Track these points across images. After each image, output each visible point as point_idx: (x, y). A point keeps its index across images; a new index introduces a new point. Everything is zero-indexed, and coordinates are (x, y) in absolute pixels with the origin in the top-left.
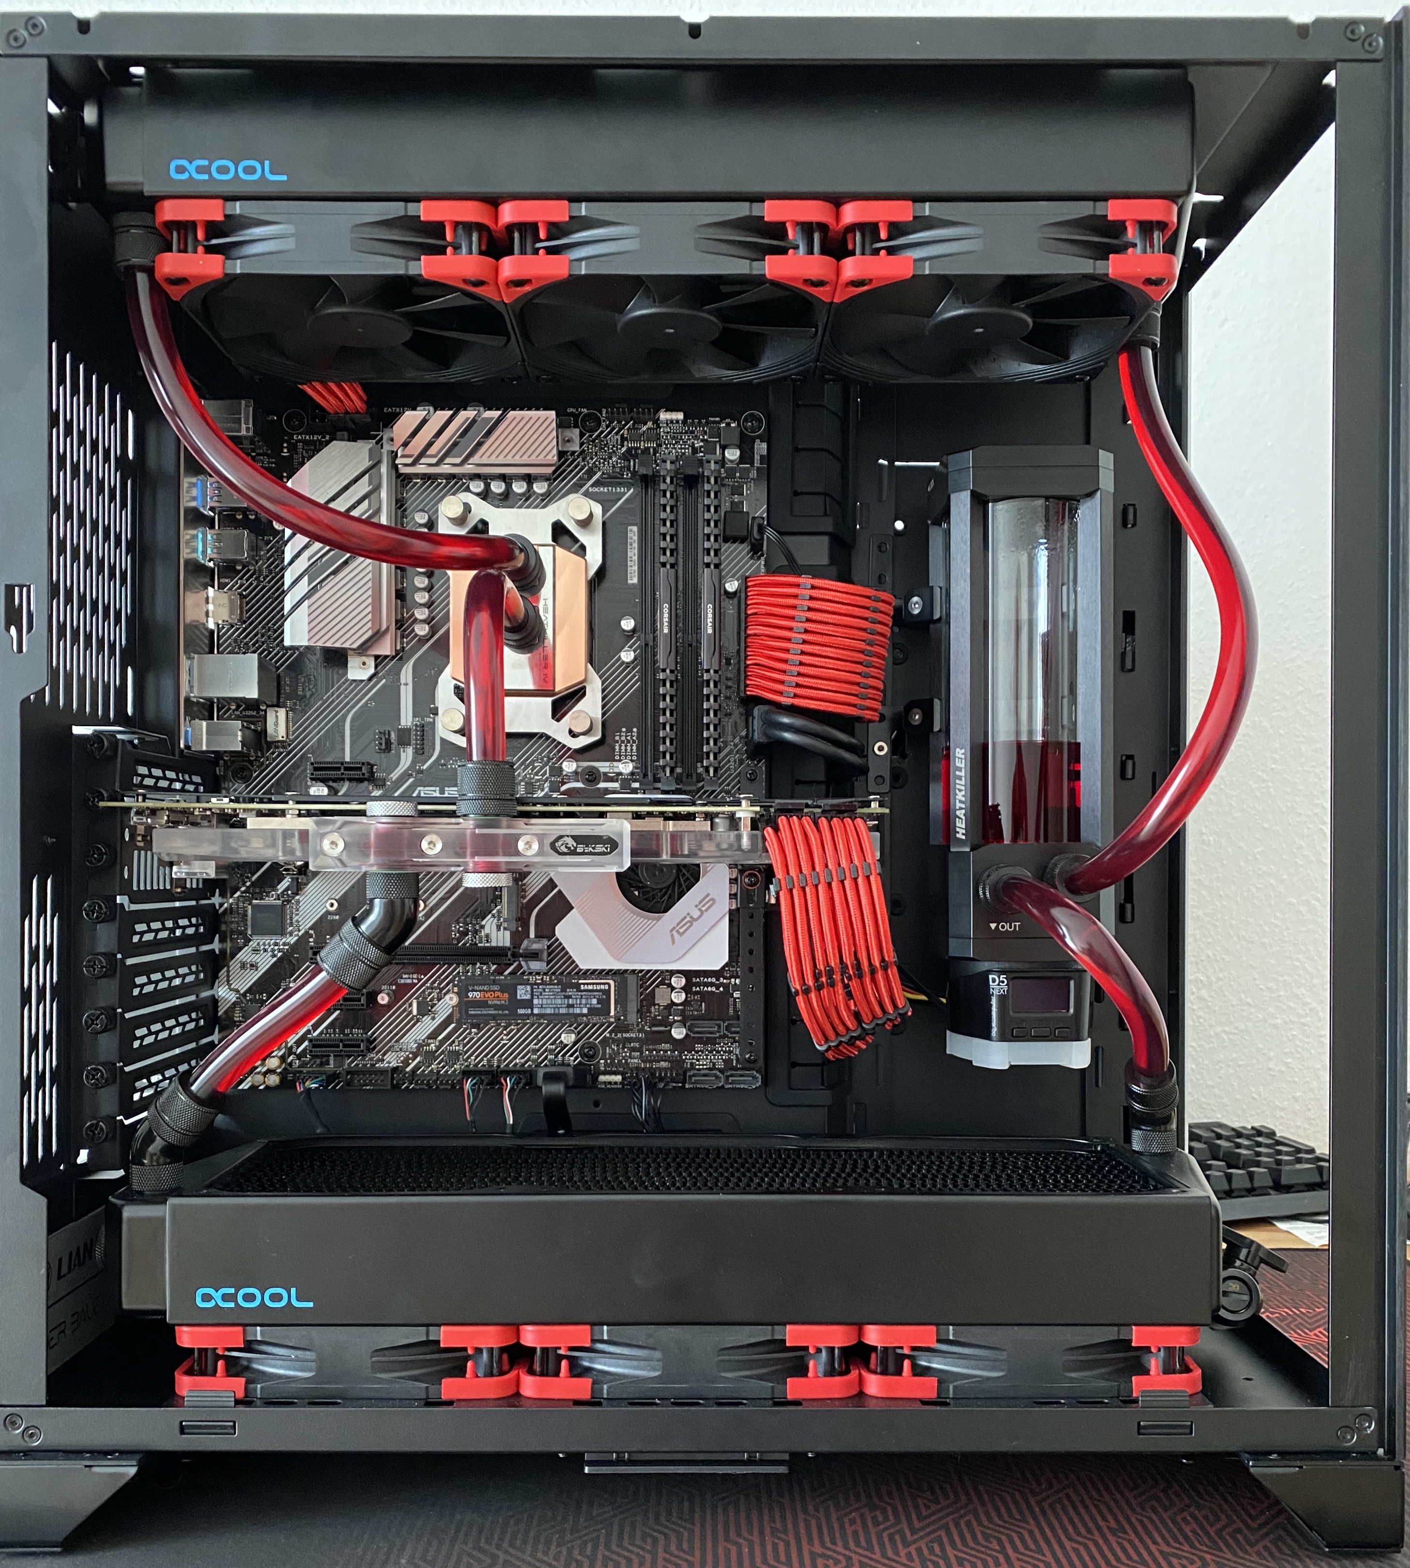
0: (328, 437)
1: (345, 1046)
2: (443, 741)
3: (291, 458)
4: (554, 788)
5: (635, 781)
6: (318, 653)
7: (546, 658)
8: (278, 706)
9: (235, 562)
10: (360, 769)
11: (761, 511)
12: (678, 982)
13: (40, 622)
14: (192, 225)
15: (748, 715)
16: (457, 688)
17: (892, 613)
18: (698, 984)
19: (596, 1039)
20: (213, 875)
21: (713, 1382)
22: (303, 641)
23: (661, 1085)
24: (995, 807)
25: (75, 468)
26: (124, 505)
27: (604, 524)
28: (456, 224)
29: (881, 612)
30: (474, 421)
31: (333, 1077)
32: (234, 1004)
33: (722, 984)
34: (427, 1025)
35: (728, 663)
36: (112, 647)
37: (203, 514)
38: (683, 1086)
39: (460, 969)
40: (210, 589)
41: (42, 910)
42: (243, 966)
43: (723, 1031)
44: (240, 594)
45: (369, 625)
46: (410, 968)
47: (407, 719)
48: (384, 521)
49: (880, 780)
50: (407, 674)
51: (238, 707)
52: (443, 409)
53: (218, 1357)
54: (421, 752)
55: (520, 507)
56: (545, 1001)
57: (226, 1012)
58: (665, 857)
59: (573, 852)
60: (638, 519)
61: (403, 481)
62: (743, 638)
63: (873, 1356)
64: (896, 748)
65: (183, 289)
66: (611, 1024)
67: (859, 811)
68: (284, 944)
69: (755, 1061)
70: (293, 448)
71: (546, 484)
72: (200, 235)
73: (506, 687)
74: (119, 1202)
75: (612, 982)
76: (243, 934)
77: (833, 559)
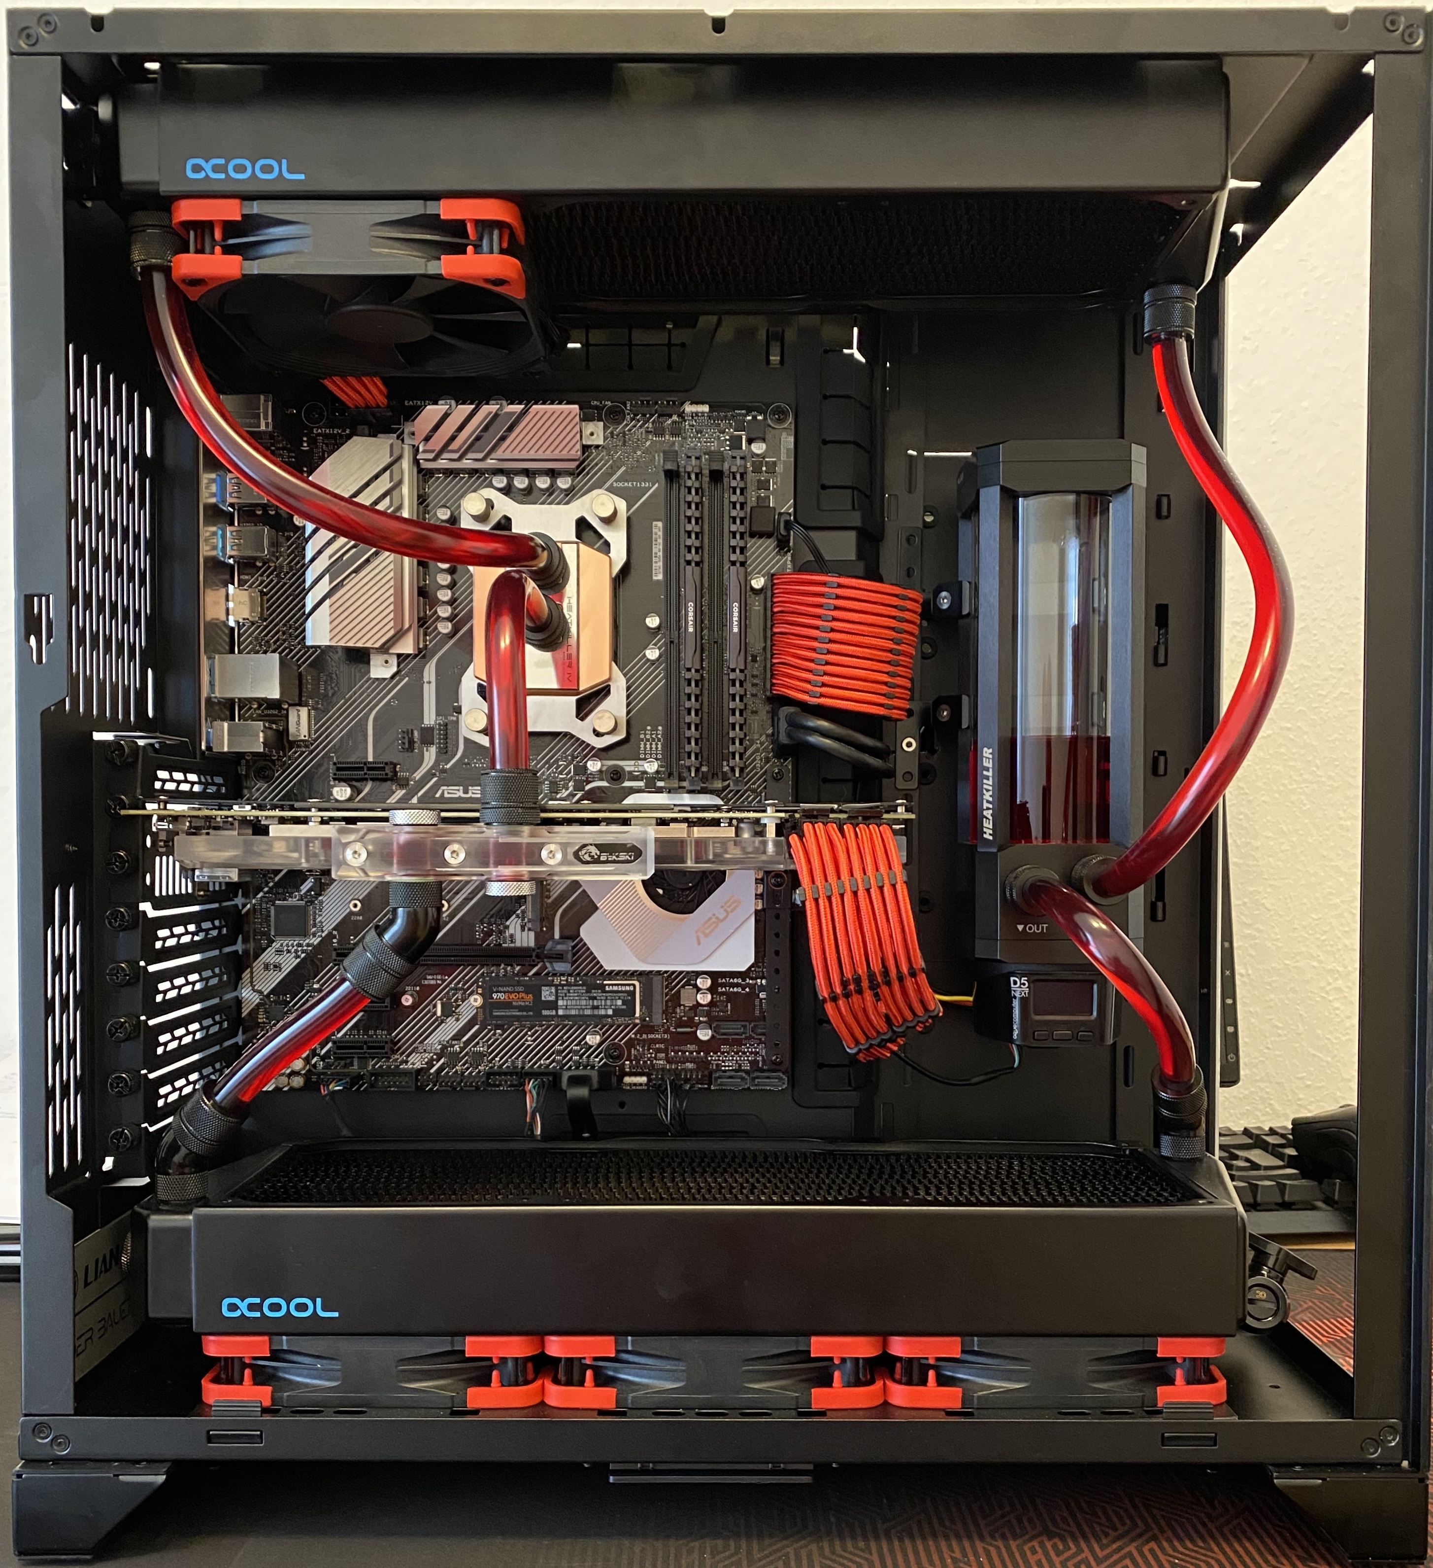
0: (348, 431)
1: (369, 1048)
2: (466, 740)
3: (310, 452)
4: (579, 787)
5: (661, 780)
6: (340, 651)
7: (570, 656)
8: (300, 705)
9: (255, 559)
10: (383, 769)
11: (788, 507)
12: (704, 983)
13: (59, 629)
14: (208, 226)
15: (774, 714)
16: (479, 685)
17: (920, 610)
18: (723, 985)
19: (621, 1040)
20: (235, 878)
21: (738, 1393)
22: (325, 642)
23: (687, 1087)
24: (1024, 805)
25: (93, 470)
26: (142, 505)
27: (629, 519)
28: (477, 222)
29: (908, 610)
30: (496, 415)
31: (357, 1079)
32: (258, 1005)
33: (748, 985)
34: (451, 1027)
35: (754, 659)
36: (132, 648)
37: (223, 511)
38: (709, 1088)
39: (484, 970)
40: (231, 587)
41: (64, 920)
42: (267, 967)
43: (749, 1032)
44: (261, 592)
45: (392, 624)
46: (433, 970)
47: (430, 718)
48: (405, 514)
49: (908, 776)
50: (430, 672)
51: (260, 706)
52: (463, 403)
53: (245, 1366)
54: (445, 752)
55: (542, 503)
56: (569, 1003)
57: (250, 1014)
58: (690, 864)
59: (596, 861)
60: (662, 514)
61: (424, 475)
62: (771, 638)
63: (898, 1365)
64: (925, 744)
65: (200, 290)
66: (635, 1025)
67: (885, 816)
68: (308, 945)
69: (781, 1063)
70: (313, 442)
71: (569, 479)
72: (218, 235)
73: (528, 686)
74: (145, 1212)
75: (637, 983)
76: (267, 934)
77: (861, 554)
